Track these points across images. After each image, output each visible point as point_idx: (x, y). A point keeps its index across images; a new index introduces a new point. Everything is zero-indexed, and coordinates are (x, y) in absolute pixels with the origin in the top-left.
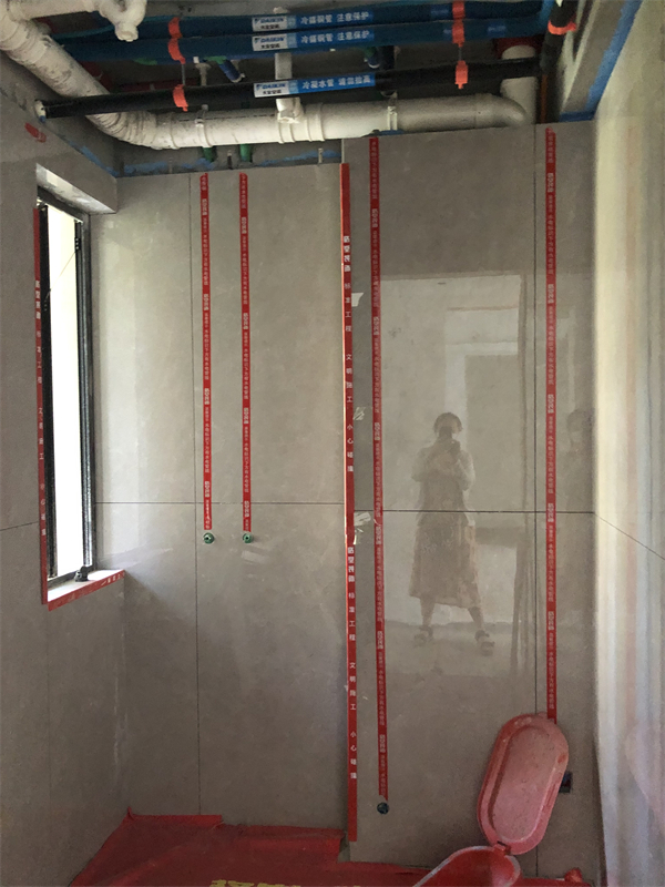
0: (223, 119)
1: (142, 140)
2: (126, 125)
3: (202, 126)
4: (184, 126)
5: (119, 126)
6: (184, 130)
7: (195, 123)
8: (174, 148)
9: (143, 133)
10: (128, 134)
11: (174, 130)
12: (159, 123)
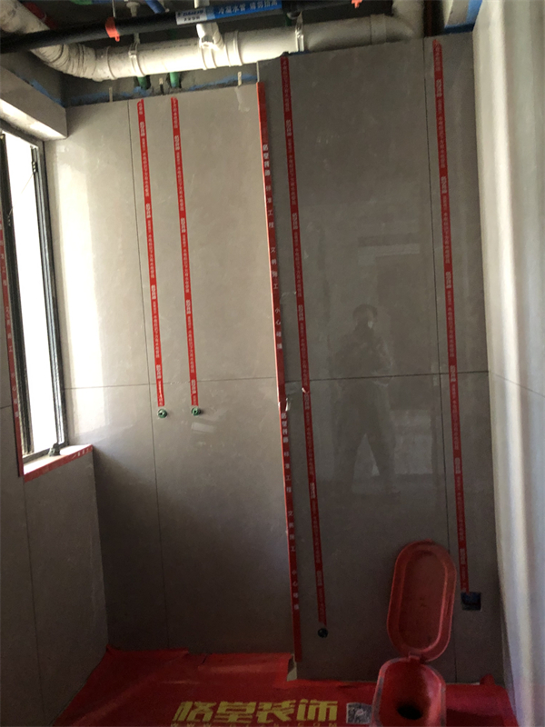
0: (153, 50)
1: (84, 72)
2: (69, 59)
3: (135, 57)
4: (120, 58)
5: (62, 59)
6: (120, 61)
7: (128, 56)
8: (112, 78)
9: (84, 65)
10: (71, 67)
11: (111, 62)
12: (97, 56)
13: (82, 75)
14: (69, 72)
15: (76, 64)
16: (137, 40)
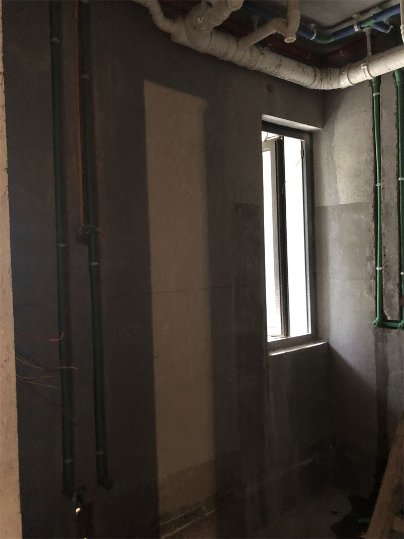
0: (379, 58)
1: (332, 87)
2: (321, 80)
3: (366, 67)
4: (355, 70)
5: (316, 83)
6: (356, 73)
7: (361, 67)
8: (351, 85)
9: (332, 82)
10: (323, 85)
11: (350, 75)
12: (341, 74)
13: (330, 88)
14: (322, 88)
15: (326, 83)
16: (370, 53)
